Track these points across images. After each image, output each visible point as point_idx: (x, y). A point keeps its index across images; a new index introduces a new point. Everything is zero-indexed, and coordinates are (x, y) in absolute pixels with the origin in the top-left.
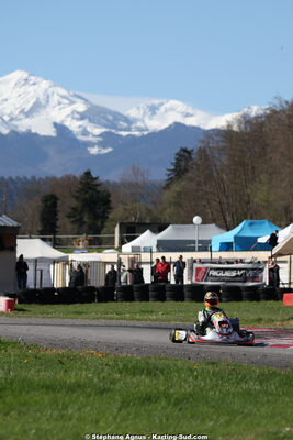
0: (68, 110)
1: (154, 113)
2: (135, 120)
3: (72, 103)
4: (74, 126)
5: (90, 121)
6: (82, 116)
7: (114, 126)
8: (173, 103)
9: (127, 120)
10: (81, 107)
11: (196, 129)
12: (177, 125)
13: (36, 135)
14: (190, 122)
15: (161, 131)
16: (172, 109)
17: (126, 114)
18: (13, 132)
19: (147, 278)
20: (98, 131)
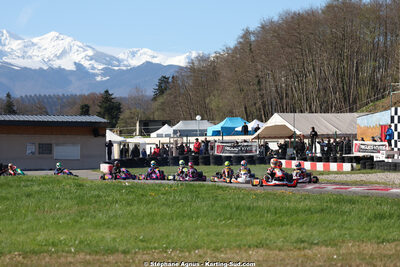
0: (83, 55)
1: (134, 56)
2: (123, 60)
3: (85, 50)
4: (86, 64)
5: (96, 61)
6: (91, 60)
7: (110, 64)
8: (145, 50)
9: (118, 60)
10: (90, 53)
11: (159, 65)
12: (148, 62)
13: (64, 69)
14: (155, 61)
16: (145, 54)
17: (115, 55)
18: (51, 69)
20: (101, 67)
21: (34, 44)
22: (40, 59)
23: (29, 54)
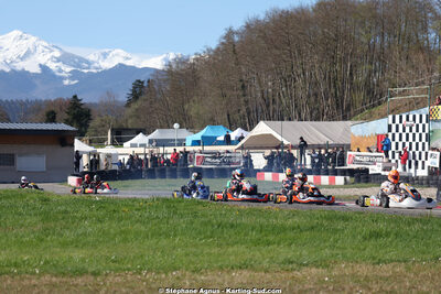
0: (49, 56)
1: (105, 58)
2: (93, 62)
3: (52, 51)
4: (53, 66)
5: (64, 63)
6: (58, 61)
7: (79, 66)
8: (119, 51)
9: (87, 62)
10: (57, 54)
11: (134, 67)
12: (121, 65)
13: (28, 72)
14: (128, 63)
16: (117, 55)
17: (87, 58)
18: (13, 70)
20: (68, 69)
22: (1, 59)
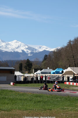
0: (24, 47)
1: (40, 48)
2: (37, 49)
3: (25, 46)
4: (25, 50)
6: (27, 49)
7: (33, 51)
9: (35, 49)
10: (27, 47)
11: (48, 51)
12: (45, 50)
13: (18, 52)
14: (47, 50)
15: (42, 52)
16: (44, 47)
17: (35, 48)
18: (14, 52)
19: (39, 79)
20: (30, 51)
21: (9, 44)
22: (11, 49)
23: (8, 47)
